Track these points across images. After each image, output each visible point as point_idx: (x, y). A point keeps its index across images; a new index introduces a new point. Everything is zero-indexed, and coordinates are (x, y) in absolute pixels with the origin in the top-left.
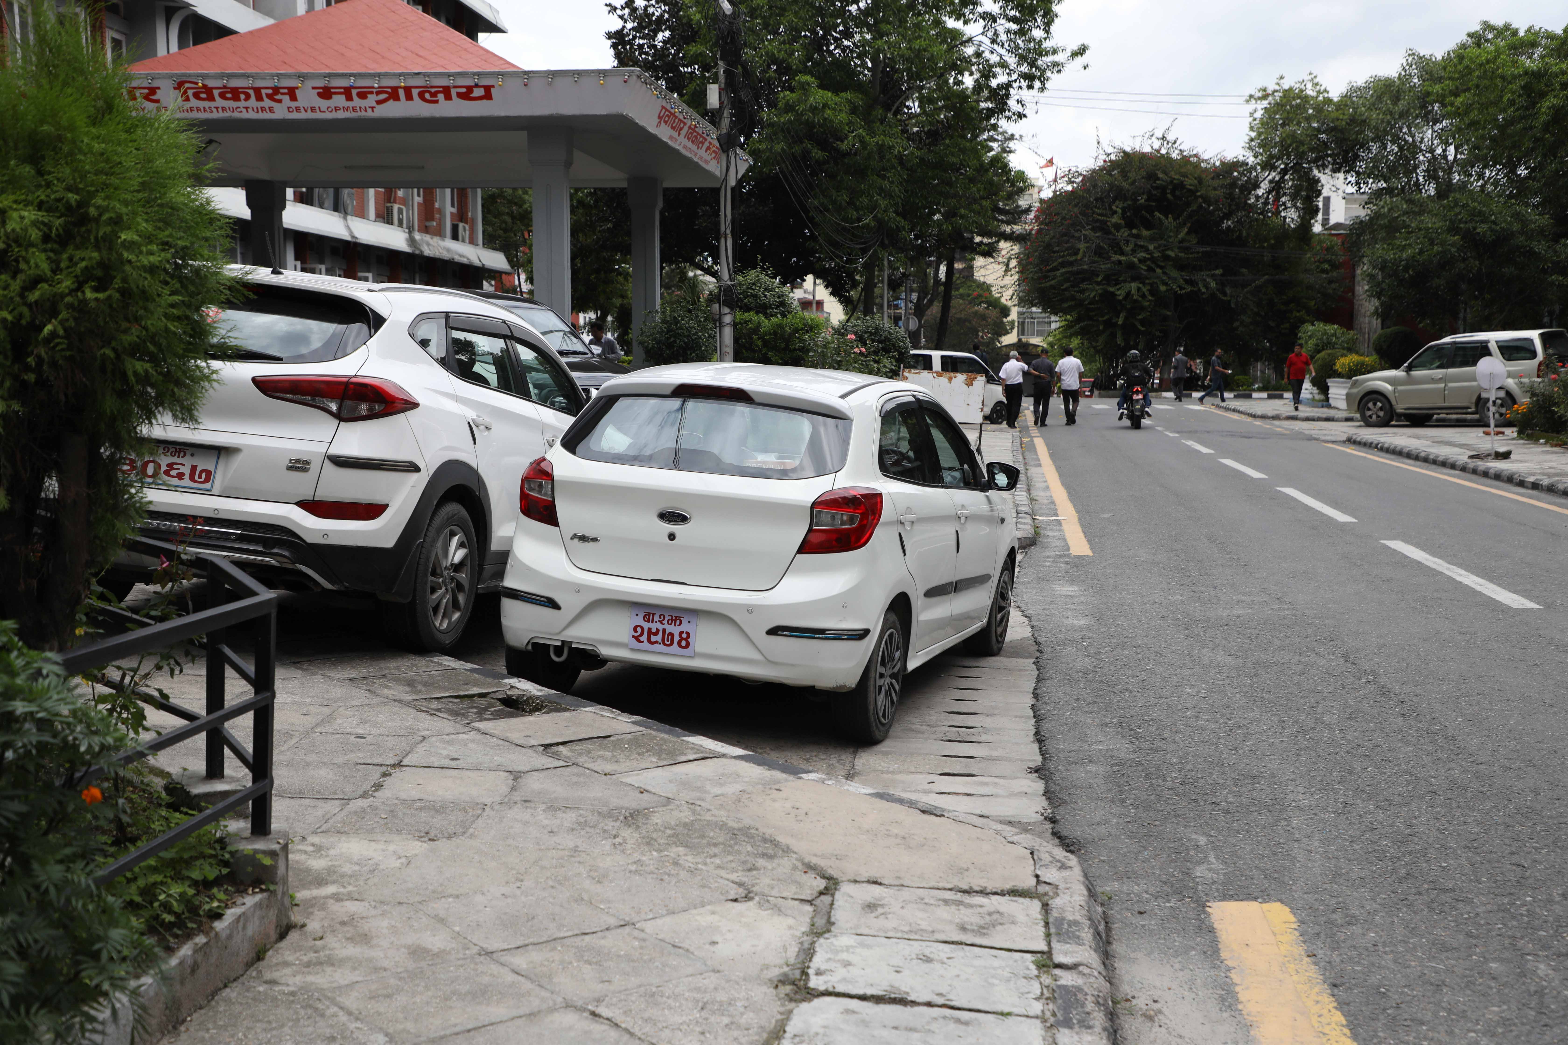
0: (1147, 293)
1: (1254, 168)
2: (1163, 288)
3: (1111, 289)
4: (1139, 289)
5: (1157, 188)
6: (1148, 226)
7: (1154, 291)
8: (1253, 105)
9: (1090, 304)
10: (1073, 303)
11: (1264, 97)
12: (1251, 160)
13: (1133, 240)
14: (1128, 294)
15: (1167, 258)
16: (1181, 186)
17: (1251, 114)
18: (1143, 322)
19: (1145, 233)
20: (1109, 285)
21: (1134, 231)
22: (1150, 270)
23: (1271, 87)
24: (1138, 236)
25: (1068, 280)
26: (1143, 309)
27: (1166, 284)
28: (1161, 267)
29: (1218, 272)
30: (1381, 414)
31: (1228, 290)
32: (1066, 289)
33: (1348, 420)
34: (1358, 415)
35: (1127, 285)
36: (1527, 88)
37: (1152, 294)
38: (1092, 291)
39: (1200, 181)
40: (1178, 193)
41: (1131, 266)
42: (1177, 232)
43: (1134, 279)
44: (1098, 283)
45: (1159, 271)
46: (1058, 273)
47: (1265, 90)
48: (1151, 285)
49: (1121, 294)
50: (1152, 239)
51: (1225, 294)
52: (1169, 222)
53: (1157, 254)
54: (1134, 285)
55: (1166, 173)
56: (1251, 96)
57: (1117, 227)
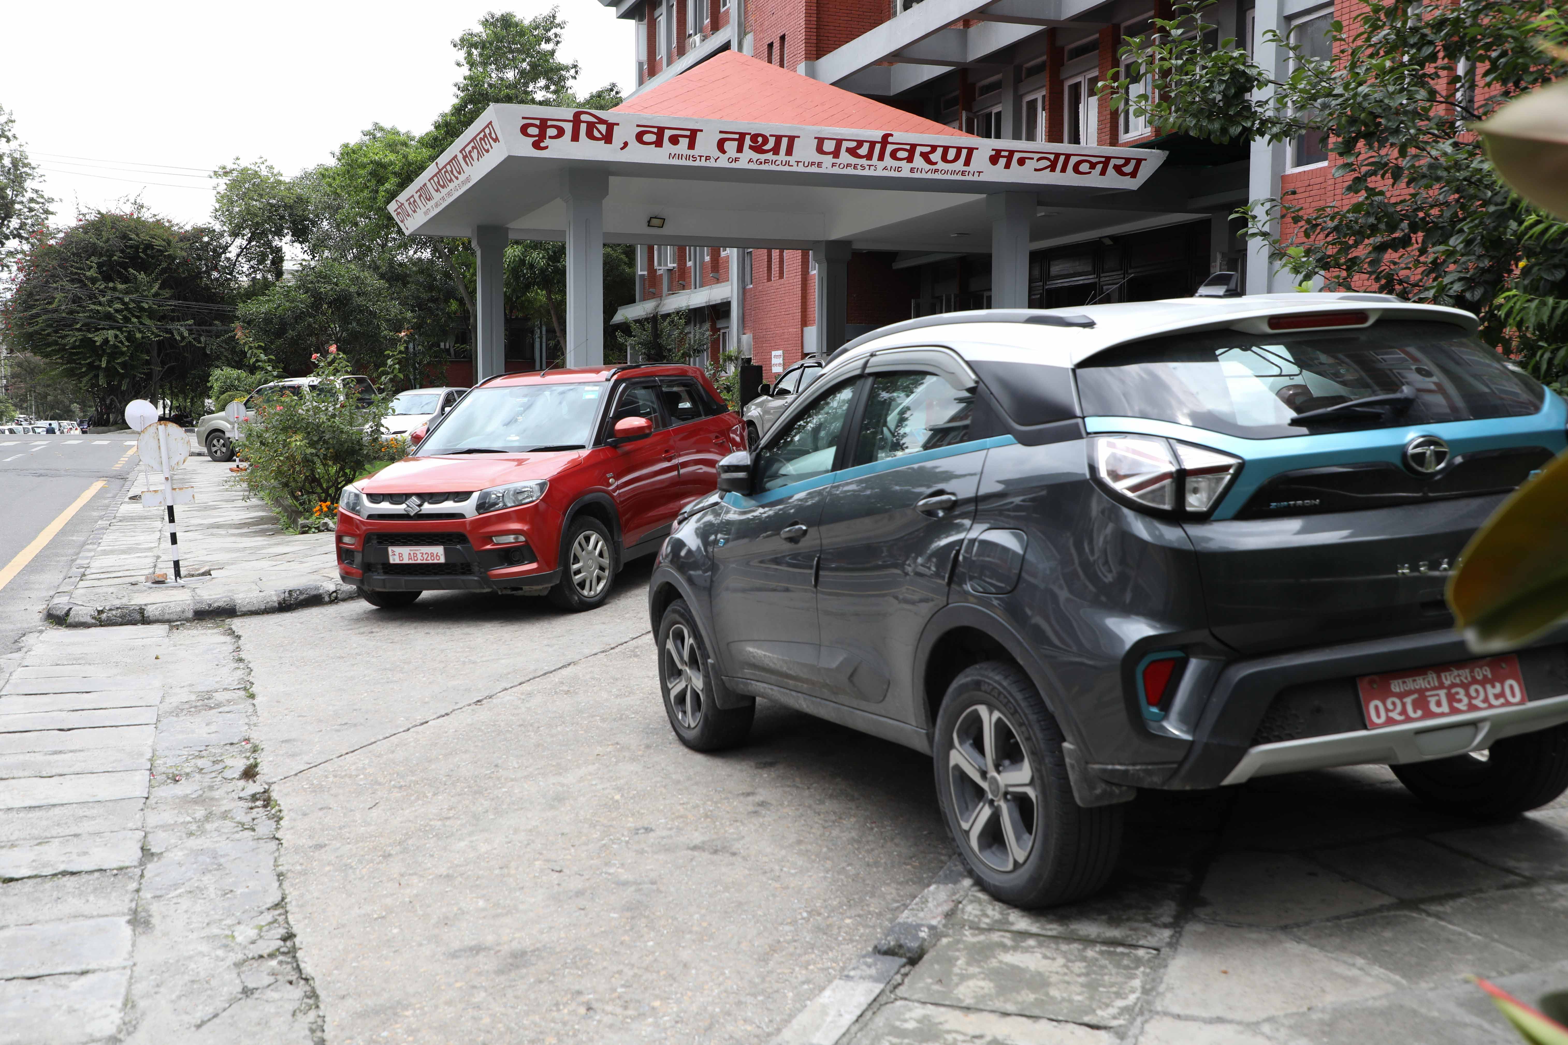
0: (124, 340)
1: (222, 235)
2: (139, 335)
3: (90, 336)
4: (116, 336)
5: (131, 247)
6: (125, 280)
7: (130, 338)
8: (215, 181)
9: (73, 348)
10: (57, 347)
11: (226, 174)
12: (218, 227)
13: (109, 292)
14: (106, 341)
15: (142, 309)
16: (149, 246)
17: (215, 188)
18: (124, 365)
19: (120, 286)
20: (89, 331)
21: (111, 285)
22: (127, 320)
23: (230, 166)
24: (114, 289)
25: (50, 326)
26: (123, 354)
27: (140, 332)
28: (137, 317)
29: (191, 322)
30: (224, 450)
31: (203, 339)
32: (49, 335)
33: (199, 454)
34: (205, 450)
35: (105, 332)
36: (373, 174)
37: (128, 340)
38: (73, 338)
39: (169, 243)
40: (149, 252)
41: (109, 317)
42: (151, 287)
43: (112, 328)
44: (79, 330)
45: (134, 320)
46: (40, 320)
47: (224, 168)
48: (129, 332)
49: (98, 339)
50: (127, 292)
51: (200, 342)
52: (142, 276)
53: (132, 305)
54: (111, 334)
55: (137, 235)
56: (215, 173)
57: (94, 281)
